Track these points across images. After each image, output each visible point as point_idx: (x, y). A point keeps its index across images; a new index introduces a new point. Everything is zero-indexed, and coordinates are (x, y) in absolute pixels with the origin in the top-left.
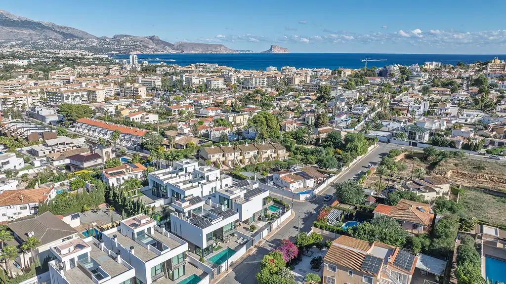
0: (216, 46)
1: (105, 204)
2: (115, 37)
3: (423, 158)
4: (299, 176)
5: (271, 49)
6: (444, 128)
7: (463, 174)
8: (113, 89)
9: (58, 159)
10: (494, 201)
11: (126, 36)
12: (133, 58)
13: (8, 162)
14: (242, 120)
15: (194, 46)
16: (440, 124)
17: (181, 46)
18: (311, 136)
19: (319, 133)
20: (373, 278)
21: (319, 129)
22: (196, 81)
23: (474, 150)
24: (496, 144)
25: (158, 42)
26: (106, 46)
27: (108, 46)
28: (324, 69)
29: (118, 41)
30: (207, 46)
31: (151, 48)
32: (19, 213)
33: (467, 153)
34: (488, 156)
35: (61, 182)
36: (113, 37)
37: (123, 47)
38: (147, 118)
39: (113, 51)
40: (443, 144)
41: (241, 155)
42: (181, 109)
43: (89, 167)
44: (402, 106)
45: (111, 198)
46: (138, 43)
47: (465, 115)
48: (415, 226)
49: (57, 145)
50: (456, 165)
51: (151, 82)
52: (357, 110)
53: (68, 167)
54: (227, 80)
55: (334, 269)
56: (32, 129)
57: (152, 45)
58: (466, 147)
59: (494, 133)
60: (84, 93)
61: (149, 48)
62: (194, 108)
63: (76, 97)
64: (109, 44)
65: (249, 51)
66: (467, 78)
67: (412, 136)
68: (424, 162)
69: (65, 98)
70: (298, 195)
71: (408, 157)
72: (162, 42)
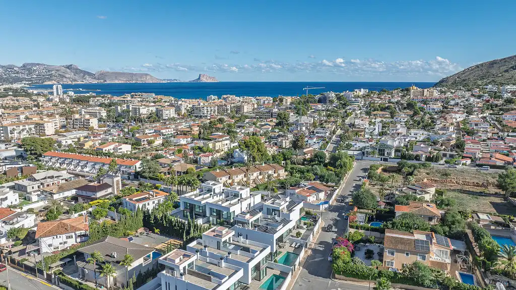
0: (142, 75)
1: (143, 228)
2: (24, 66)
3: (398, 170)
4: (311, 190)
5: (199, 78)
6: (402, 145)
7: (436, 180)
8: (59, 120)
9: (58, 192)
10: (469, 198)
11: (38, 64)
12: (57, 88)
13: (6, 198)
14: (221, 146)
15: (117, 75)
16: (399, 142)
17: (103, 75)
18: (299, 157)
19: (305, 154)
20: (426, 255)
21: (305, 151)
22: (144, 111)
23: (436, 161)
24: (448, 156)
25: (77, 71)
26: (14, 75)
27: (17, 75)
28: (266, 97)
29: (29, 70)
30: (132, 75)
31: (69, 78)
32: (65, 243)
33: (432, 164)
34: (447, 165)
35: (80, 213)
36: (21, 65)
37: (35, 76)
38: (120, 149)
39: (23, 80)
40: (410, 158)
41: (229, 179)
42: (149, 139)
43: (102, 197)
44: (359, 128)
45: (152, 222)
46: (53, 72)
47: (413, 134)
48: (430, 219)
49: (45, 178)
50: (428, 174)
51: (96, 113)
52: (321, 133)
53: (75, 198)
54: (178, 110)
55: (393, 254)
56: (8, 165)
57: (70, 75)
58: (429, 159)
59: (444, 147)
60: (30, 126)
61: (66, 77)
62: (162, 137)
63: (23, 130)
64: (18, 73)
65: (176, 80)
66: (397, 103)
67: (381, 152)
68: (399, 173)
69: (9, 131)
70: (318, 206)
71: (384, 170)
72: (81, 71)
